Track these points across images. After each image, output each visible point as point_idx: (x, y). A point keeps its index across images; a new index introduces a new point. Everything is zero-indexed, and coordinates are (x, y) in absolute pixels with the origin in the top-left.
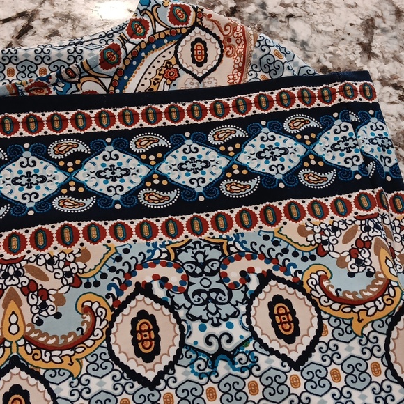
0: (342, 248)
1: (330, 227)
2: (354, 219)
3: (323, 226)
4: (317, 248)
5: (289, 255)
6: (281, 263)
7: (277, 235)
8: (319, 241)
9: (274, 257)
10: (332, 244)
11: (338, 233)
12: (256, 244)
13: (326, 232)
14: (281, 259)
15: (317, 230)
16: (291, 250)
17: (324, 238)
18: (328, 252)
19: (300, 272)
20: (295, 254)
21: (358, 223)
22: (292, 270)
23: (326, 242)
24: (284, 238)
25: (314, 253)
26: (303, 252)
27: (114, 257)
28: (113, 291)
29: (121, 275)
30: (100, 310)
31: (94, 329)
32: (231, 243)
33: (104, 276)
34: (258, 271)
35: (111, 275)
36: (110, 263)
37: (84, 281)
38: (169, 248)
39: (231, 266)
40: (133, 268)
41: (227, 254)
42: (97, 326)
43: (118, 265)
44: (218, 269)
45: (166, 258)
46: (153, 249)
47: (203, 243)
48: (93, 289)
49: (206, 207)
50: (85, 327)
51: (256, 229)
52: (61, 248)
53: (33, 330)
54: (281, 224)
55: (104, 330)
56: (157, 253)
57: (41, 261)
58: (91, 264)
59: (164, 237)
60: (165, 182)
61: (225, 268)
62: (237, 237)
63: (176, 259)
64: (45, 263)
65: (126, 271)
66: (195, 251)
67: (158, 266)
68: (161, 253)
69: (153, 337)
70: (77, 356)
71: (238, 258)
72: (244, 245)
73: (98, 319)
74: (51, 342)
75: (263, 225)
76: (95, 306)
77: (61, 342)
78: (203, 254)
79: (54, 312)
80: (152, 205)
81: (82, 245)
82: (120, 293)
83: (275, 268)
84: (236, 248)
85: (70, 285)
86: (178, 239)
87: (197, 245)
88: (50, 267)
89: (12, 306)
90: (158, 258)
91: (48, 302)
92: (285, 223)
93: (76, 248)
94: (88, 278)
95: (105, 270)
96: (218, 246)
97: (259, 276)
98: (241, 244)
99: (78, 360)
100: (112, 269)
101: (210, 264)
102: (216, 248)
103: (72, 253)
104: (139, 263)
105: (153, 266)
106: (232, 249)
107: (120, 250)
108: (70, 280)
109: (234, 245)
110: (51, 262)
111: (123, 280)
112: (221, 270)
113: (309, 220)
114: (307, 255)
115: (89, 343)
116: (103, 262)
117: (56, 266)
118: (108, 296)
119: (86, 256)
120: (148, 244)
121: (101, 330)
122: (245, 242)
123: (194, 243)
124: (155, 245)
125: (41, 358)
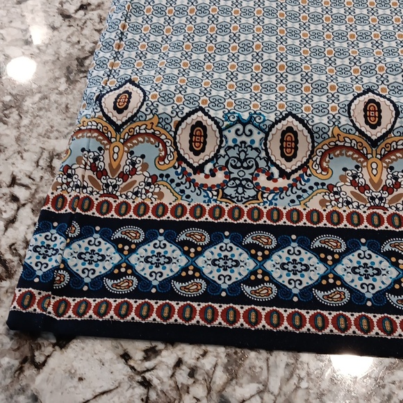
0: (138, 178)
1: (139, 195)
2: (120, 197)
3: (144, 197)
4: (156, 181)
5: (177, 181)
6: (185, 177)
7: (179, 197)
8: (152, 186)
9: (188, 183)
10: (144, 182)
11: (136, 190)
12: (197, 194)
13: (144, 191)
14: (184, 181)
15: (150, 195)
16: (174, 185)
17: (147, 188)
18: (150, 177)
19: (175, 167)
20: (172, 181)
21: (118, 194)
22: (179, 170)
23: (148, 184)
24: (175, 194)
25: (159, 179)
26: (166, 182)
27: (302, 199)
28: (306, 178)
29: (299, 186)
30: (317, 168)
31: (321, 156)
32: (215, 198)
33: (311, 188)
34: (202, 175)
35: (306, 187)
36: (305, 195)
37: (325, 187)
38: (261, 200)
39: (220, 181)
40: (290, 189)
41: (220, 190)
42: (319, 158)
43: (300, 193)
44: (229, 181)
45: (265, 193)
46: (273, 201)
47: (235, 200)
48: (320, 182)
49: (226, 226)
50: (327, 159)
51: (193, 204)
52: (341, 211)
53: (362, 163)
54: (174, 204)
55: (315, 154)
56: (270, 197)
57: (355, 204)
58: (320, 197)
59: (263, 209)
60: (253, 252)
61: (224, 181)
62: (209, 201)
63: (257, 192)
64: (353, 202)
65: (295, 188)
66: (243, 195)
67: (272, 188)
68: (267, 198)
69: (285, 143)
70: (334, 140)
71: (213, 186)
72: (206, 195)
73: (318, 163)
74: (351, 153)
75: (187, 206)
76: (319, 171)
77: (344, 152)
78: (237, 192)
79: (347, 172)
80: (267, 234)
81: (325, 210)
82: (301, 176)
83: (190, 174)
84: (212, 193)
85: (336, 186)
86: (253, 205)
87: (240, 199)
88: (350, 200)
89: (376, 180)
90: (270, 194)
91: (351, 178)
92: (171, 204)
93: (330, 209)
94: (323, 188)
95: (310, 192)
96: (225, 196)
97: (203, 171)
98: (208, 196)
99: (334, 137)
100: (304, 191)
101: (235, 185)
102: (227, 195)
103: (333, 206)
104: (284, 192)
105: (275, 189)
106: (215, 193)
107: (297, 202)
108: (335, 189)
109: (213, 195)
110: (348, 203)
111: (298, 183)
112: (228, 180)
113: (152, 203)
114: (165, 179)
115: (326, 147)
116: (310, 197)
117: (345, 199)
118: (310, 175)
119: (323, 203)
120: (276, 204)
121: (317, 155)
122: (204, 196)
123: (242, 200)
124: (271, 203)
125: (357, 143)
